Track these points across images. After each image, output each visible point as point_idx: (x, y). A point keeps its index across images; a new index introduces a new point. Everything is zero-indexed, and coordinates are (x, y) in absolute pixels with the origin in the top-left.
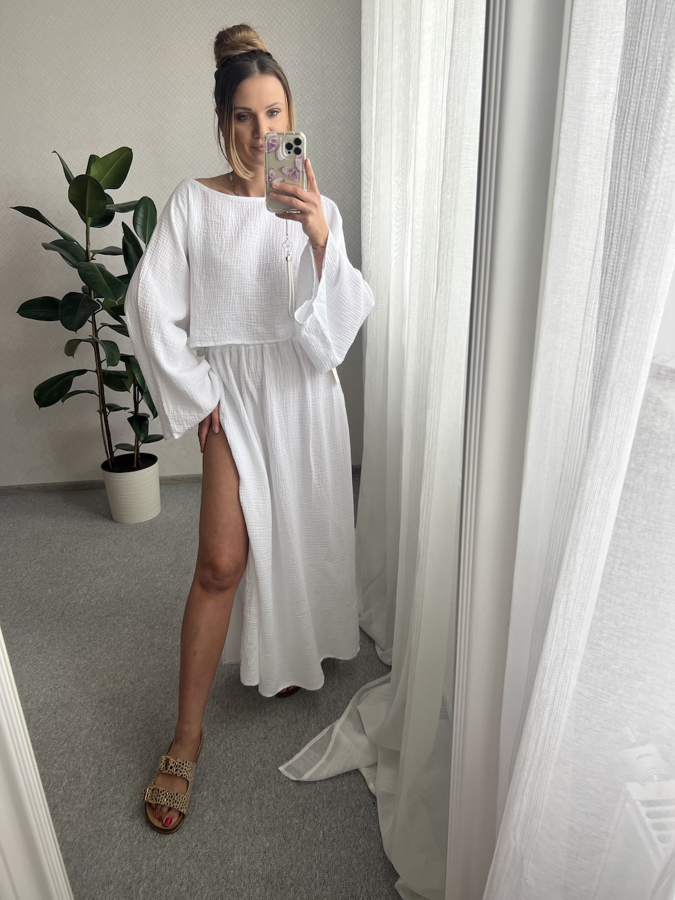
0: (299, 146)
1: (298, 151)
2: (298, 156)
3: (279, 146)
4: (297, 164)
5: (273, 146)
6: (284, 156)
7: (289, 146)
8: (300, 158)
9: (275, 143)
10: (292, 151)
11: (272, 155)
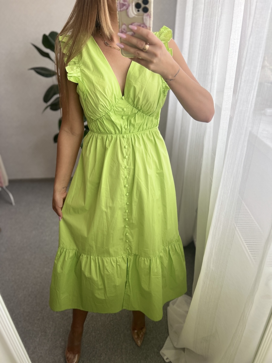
0: (147, 6)
1: (146, 10)
2: (145, 14)
3: (129, 5)
4: (145, 21)
5: (123, 5)
6: (134, 13)
7: (138, 6)
8: (147, 15)
9: (126, 3)
10: (141, 10)
11: (124, 13)
